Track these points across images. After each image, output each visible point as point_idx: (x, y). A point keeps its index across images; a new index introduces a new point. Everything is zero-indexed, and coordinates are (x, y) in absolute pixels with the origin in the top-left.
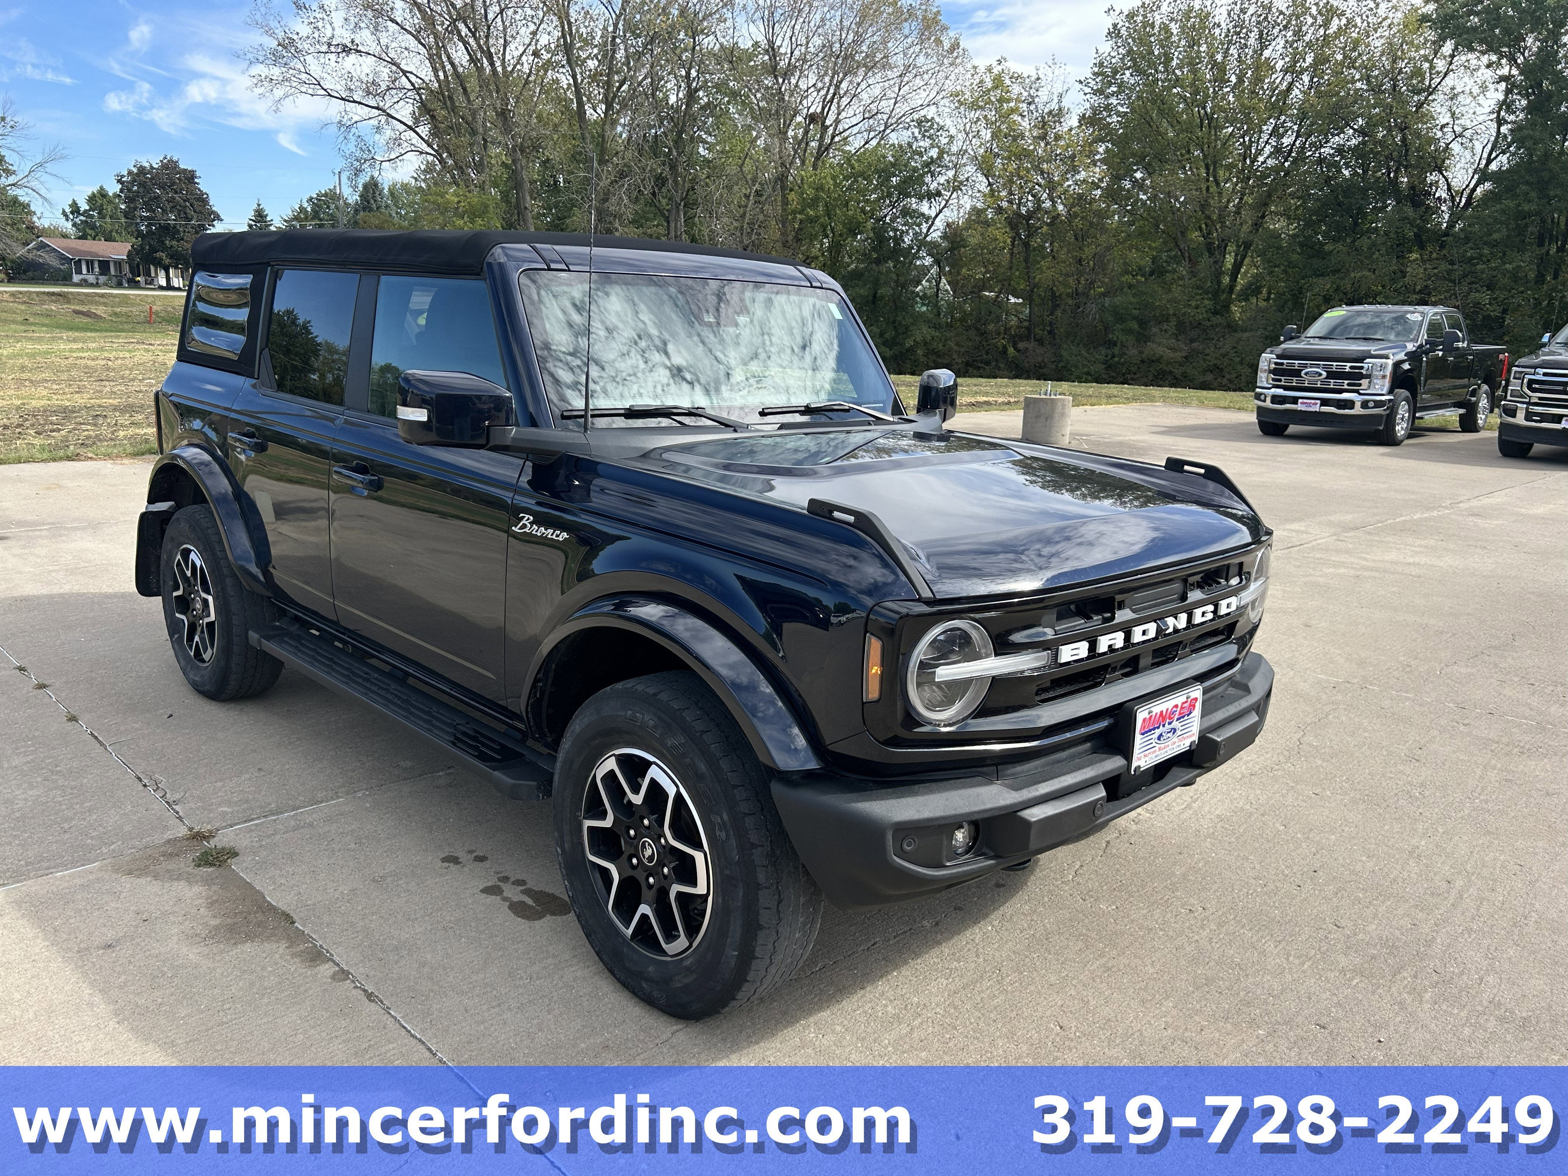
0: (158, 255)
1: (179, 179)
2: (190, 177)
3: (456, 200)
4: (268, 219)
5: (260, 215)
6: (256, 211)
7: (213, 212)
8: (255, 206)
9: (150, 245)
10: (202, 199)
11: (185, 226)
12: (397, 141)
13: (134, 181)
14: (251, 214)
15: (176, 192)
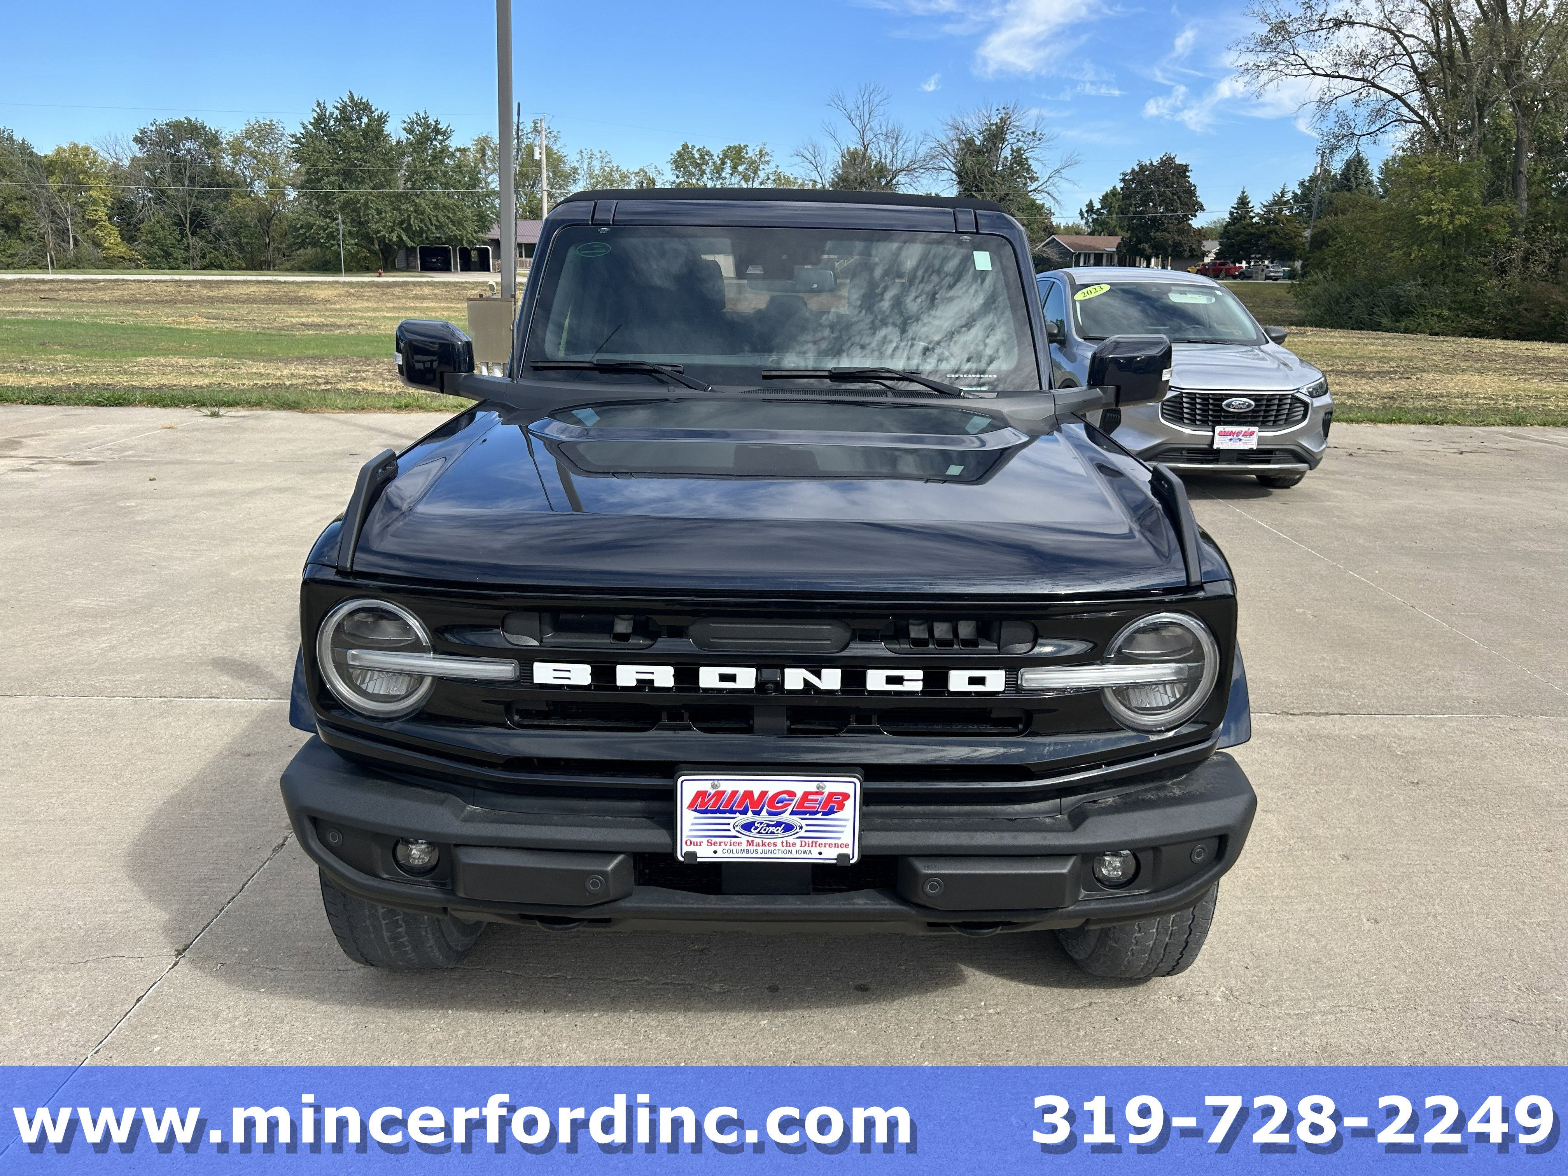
0: (1142, 246)
1: (1173, 174)
2: (1183, 171)
3: (1429, 170)
4: (1250, 205)
5: (1243, 202)
6: (1240, 199)
7: (1198, 203)
8: (1239, 194)
9: (1137, 237)
10: (1190, 192)
11: (1170, 218)
12: (1379, 113)
13: (1134, 179)
14: (1234, 202)
15: (1167, 187)
